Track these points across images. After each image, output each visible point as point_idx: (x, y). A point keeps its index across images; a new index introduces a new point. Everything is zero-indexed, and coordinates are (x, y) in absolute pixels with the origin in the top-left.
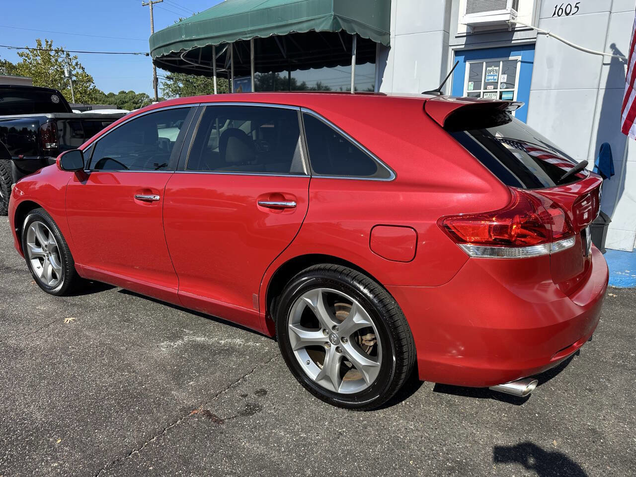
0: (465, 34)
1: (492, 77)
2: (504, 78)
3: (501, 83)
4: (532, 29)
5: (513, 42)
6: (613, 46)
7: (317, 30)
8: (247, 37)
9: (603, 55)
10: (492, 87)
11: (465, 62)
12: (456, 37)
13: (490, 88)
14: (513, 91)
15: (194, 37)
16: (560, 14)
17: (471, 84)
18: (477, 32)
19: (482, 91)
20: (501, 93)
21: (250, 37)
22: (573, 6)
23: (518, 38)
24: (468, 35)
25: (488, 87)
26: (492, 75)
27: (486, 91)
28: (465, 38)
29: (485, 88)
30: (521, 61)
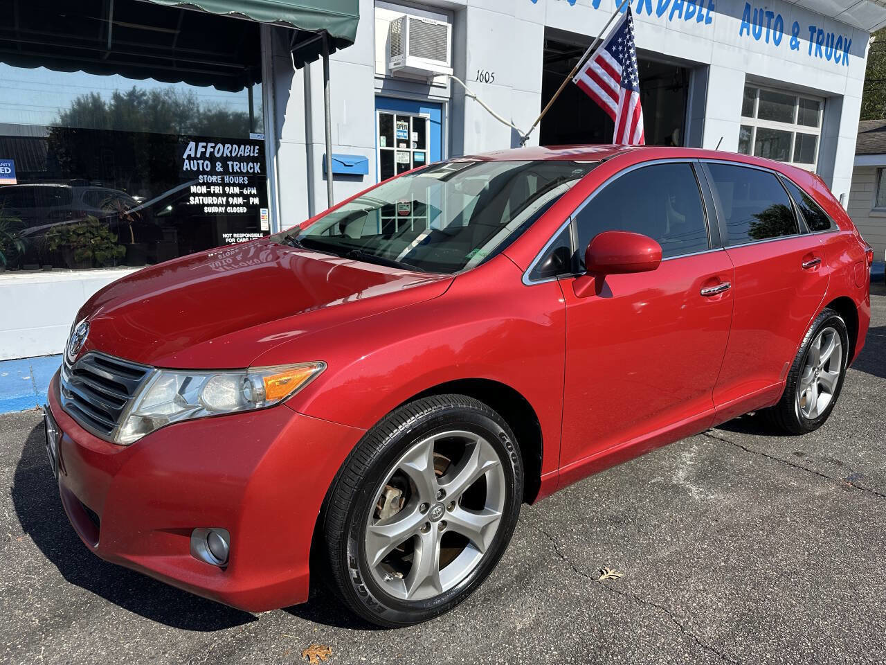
0: (384, 77)
1: (404, 134)
2: (415, 137)
3: (413, 141)
4: (445, 88)
5: (429, 97)
10: (405, 145)
13: (403, 146)
14: (425, 153)
17: (383, 139)
19: (395, 148)
20: (414, 153)
22: (490, 75)
23: (434, 94)
24: (387, 79)
25: (401, 144)
26: (401, 131)
27: (399, 149)
28: (382, 81)
29: (398, 146)
30: (431, 121)
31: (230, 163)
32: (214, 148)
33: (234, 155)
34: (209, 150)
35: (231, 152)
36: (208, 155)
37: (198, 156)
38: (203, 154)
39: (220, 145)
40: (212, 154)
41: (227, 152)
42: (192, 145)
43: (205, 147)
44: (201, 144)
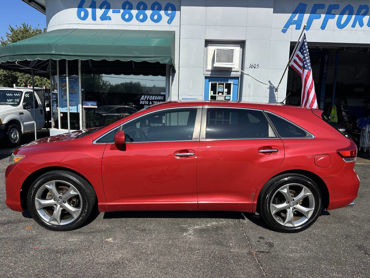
0: (211, 70)
1: (221, 90)
2: (226, 90)
3: (225, 92)
4: (239, 71)
5: (231, 76)
6: (269, 82)
7: (161, 63)
8: (110, 59)
9: (267, 85)
10: (221, 94)
11: (209, 82)
12: (206, 71)
13: (220, 94)
14: (230, 96)
15: (63, 53)
16: (252, 67)
17: (212, 92)
18: (216, 70)
19: (217, 95)
20: (225, 96)
21: (112, 59)
22: (257, 65)
23: (233, 74)
24: (212, 71)
25: (220, 93)
27: (218, 95)
28: (210, 72)
29: (218, 94)
30: (233, 84)
31: (154, 102)
32: (149, 97)
33: (155, 99)
34: (148, 98)
35: (155, 98)
36: (147, 100)
37: (145, 100)
38: (146, 99)
39: (151, 96)
40: (149, 99)
41: (153, 98)
42: (143, 96)
43: (147, 97)
44: (146, 96)
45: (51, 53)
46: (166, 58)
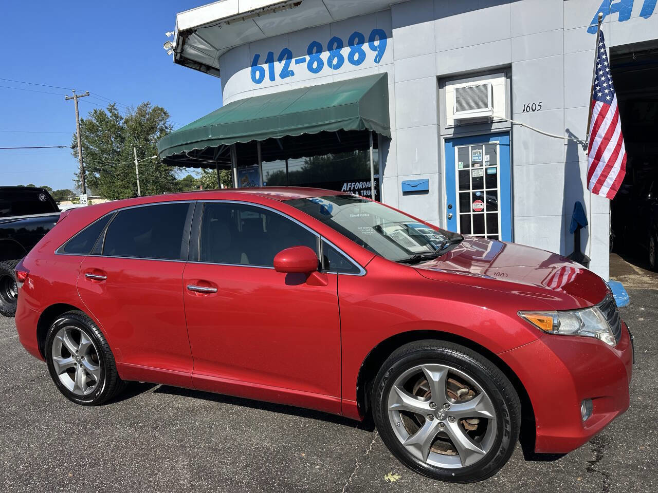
0: (453, 126)
1: (477, 158)
2: (487, 158)
3: (486, 161)
4: (507, 121)
5: (492, 131)
6: (568, 131)
7: (346, 130)
8: (278, 136)
9: (564, 138)
10: (479, 165)
11: (454, 146)
12: (446, 129)
13: (477, 166)
14: (496, 167)
15: (221, 136)
16: (528, 110)
17: (461, 164)
18: (461, 125)
19: (471, 168)
20: (486, 170)
21: (280, 136)
22: (537, 105)
23: (495, 127)
24: (456, 127)
26: (477, 156)
27: (473, 168)
28: (453, 129)
29: (473, 165)
30: (500, 145)
31: (362, 191)
32: (355, 185)
33: (364, 187)
34: (353, 186)
35: (362, 186)
36: (352, 189)
37: (348, 190)
38: (350, 188)
39: (357, 183)
40: (354, 188)
41: (361, 186)
42: (345, 184)
43: (351, 185)
44: (349, 184)
45: (208, 138)
46: (352, 122)
